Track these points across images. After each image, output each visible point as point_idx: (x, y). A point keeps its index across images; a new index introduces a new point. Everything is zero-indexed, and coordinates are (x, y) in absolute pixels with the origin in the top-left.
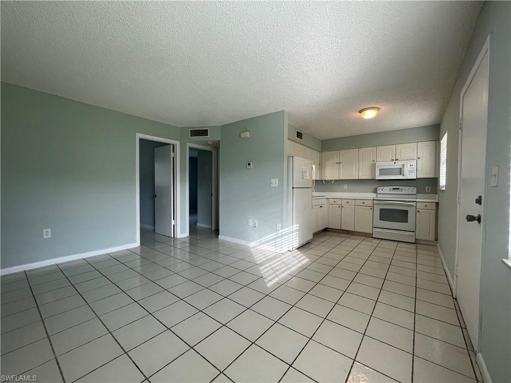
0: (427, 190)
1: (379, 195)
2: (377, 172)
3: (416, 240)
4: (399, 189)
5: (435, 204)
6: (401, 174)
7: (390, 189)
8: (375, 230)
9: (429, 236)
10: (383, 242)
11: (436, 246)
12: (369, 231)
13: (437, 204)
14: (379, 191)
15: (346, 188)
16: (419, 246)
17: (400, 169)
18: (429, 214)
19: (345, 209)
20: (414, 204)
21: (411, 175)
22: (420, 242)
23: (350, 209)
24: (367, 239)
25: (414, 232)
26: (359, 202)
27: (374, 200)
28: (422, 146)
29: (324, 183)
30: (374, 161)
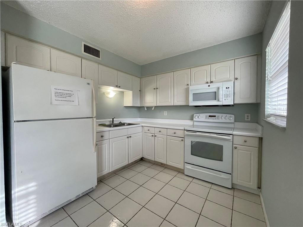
0: (246, 117)
2: (191, 97)
3: (232, 184)
4: (215, 116)
5: (257, 140)
6: (216, 100)
7: (206, 116)
8: (189, 167)
9: (250, 182)
10: (195, 180)
12: (180, 166)
13: (261, 139)
14: (195, 118)
15: (166, 115)
16: (236, 193)
17: (214, 93)
18: (250, 152)
19: (158, 139)
20: (230, 138)
21: (227, 99)
22: (238, 188)
23: (162, 139)
24: (180, 175)
25: (231, 174)
26: (171, 132)
27: (185, 130)
28: (240, 63)
29: (146, 109)
30: (188, 85)
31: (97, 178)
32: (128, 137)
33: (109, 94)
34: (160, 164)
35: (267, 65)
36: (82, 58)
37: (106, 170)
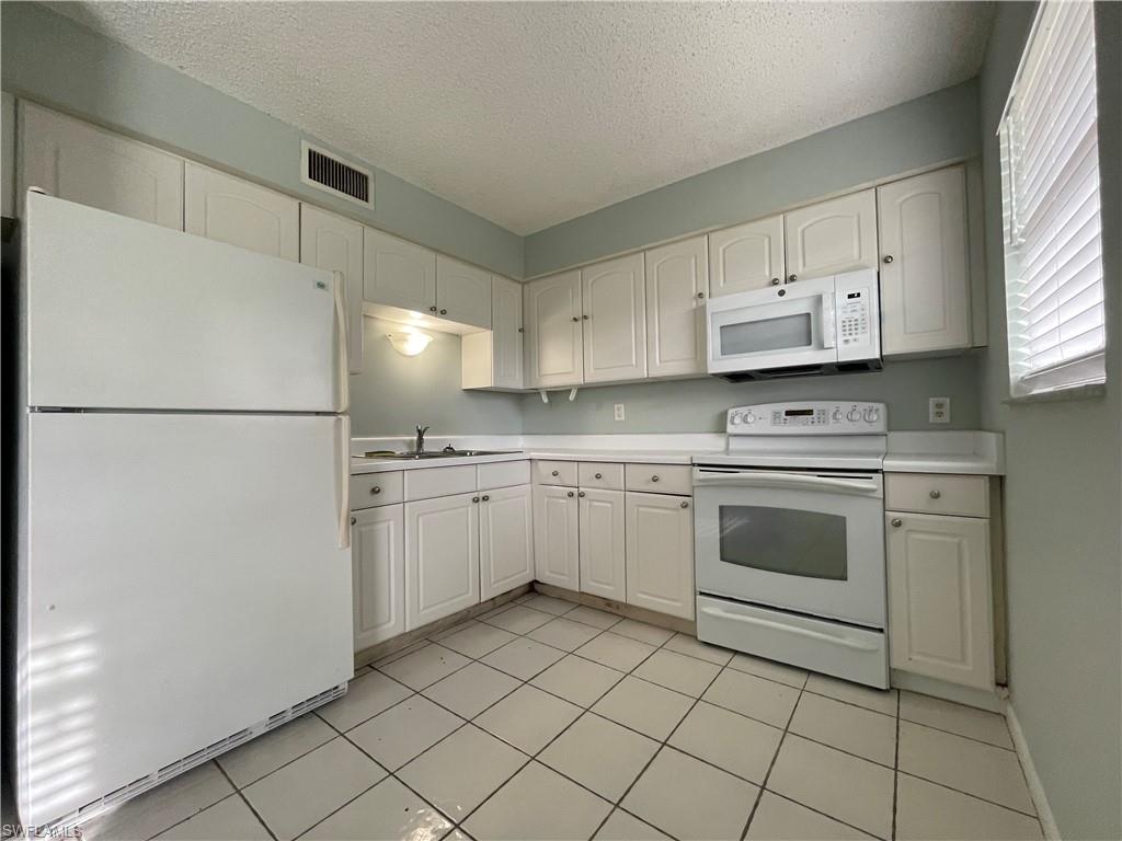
0: (932, 410)
1: (735, 444)
2: (714, 342)
3: (891, 672)
4: (810, 412)
5: (984, 485)
6: (810, 344)
7: (776, 415)
8: (712, 608)
9: (963, 660)
10: (738, 661)
11: (1005, 717)
12: (679, 607)
13: (998, 483)
14: (733, 423)
15: (623, 418)
16: (908, 708)
17: (804, 320)
18: (956, 540)
19: (590, 506)
20: (874, 487)
21: (855, 340)
22: (915, 689)
23: (609, 505)
24: (678, 643)
25: (881, 630)
26: (639, 477)
27: (693, 465)
28: (899, 201)
29: (546, 400)
30: (701, 295)
31: (355, 655)
32: (476, 500)
33: (405, 340)
34: (602, 605)
35: (1004, 188)
36: (301, 198)
37: (393, 622)
